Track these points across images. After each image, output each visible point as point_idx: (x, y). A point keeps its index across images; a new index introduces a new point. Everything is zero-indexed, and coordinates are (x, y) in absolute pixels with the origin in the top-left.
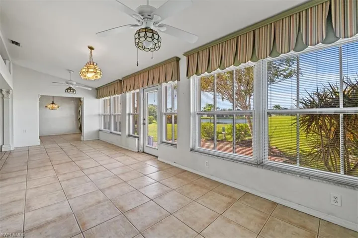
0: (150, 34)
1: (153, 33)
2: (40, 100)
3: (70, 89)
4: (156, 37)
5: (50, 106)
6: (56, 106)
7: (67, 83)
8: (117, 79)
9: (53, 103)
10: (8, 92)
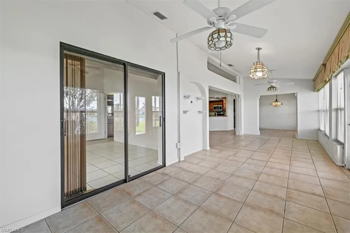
0: (222, 34)
1: (226, 32)
2: (259, 100)
3: (272, 87)
4: (229, 35)
5: (274, 104)
6: (279, 103)
7: (269, 83)
8: (320, 65)
9: (276, 101)
10: (239, 97)
